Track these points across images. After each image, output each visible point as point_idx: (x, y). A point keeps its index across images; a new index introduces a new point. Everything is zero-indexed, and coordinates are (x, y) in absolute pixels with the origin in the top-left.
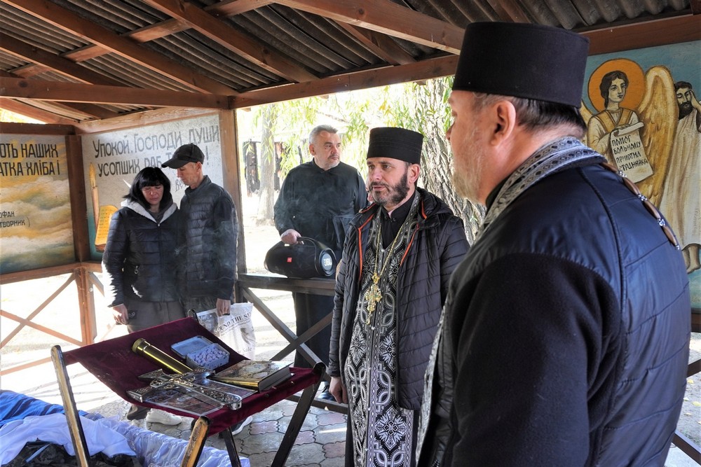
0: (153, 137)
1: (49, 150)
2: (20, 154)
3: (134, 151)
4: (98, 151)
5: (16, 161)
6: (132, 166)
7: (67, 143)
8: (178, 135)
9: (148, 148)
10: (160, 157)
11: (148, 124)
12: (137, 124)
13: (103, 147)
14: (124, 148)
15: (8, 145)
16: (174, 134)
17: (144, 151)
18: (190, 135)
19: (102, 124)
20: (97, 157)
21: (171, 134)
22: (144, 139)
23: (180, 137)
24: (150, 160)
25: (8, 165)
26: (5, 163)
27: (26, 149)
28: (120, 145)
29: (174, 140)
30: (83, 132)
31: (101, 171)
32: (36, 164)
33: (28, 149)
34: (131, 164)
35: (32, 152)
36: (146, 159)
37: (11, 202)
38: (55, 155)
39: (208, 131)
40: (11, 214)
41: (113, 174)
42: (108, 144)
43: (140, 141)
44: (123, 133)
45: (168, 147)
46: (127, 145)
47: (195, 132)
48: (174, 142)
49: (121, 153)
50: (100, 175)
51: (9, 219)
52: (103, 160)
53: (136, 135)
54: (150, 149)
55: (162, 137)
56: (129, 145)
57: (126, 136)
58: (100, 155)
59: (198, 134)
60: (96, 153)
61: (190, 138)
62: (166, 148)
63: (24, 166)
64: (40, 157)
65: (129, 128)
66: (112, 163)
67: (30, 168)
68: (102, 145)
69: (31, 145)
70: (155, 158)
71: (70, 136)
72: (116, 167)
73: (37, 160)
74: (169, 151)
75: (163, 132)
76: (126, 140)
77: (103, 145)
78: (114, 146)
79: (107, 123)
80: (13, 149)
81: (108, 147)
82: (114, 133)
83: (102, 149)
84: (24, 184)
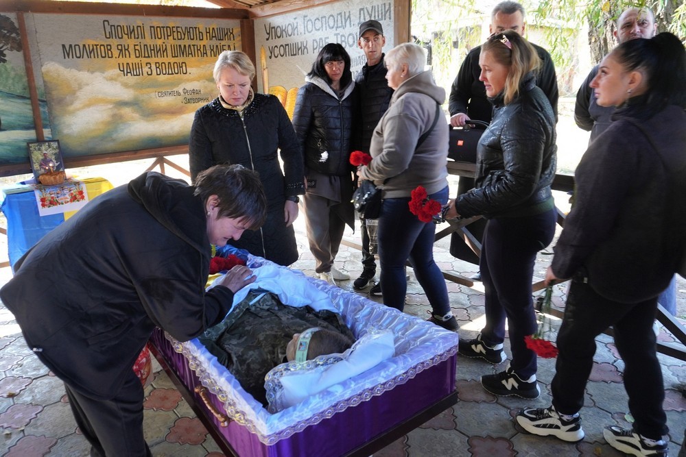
0: (322, 18)
1: (227, 33)
2: (205, 37)
3: (303, 32)
4: (269, 34)
5: (202, 43)
6: (301, 48)
7: (242, 27)
8: (347, 15)
9: (316, 30)
10: (328, 38)
11: (318, 5)
12: (307, 5)
13: (273, 30)
14: (293, 29)
15: (196, 28)
16: (343, 14)
17: (313, 32)
18: (360, 14)
19: (274, 7)
20: (267, 39)
21: (341, 13)
22: (313, 20)
23: (349, 17)
24: (318, 41)
25: (196, 47)
26: (194, 45)
27: (209, 32)
28: (290, 28)
29: (343, 20)
30: (255, 16)
31: (271, 53)
32: (217, 46)
33: (211, 32)
34: (300, 46)
35: (214, 35)
36: (314, 40)
37: (199, 81)
38: (232, 38)
39: (380, 9)
40: (198, 92)
41: (282, 56)
42: (278, 27)
43: (310, 23)
44: (293, 15)
45: (337, 27)
46: (296, 27)
47: (365, 11)
48: (344, 22)
49: (290, 36)
50: (270, 57)
51: (198, 96)
52: (272, 42)
53: (305, 16)
54: (319, 30)
55: (331, 18)
56: (299, 27)
57: (295, 19)
58: (271, 38)
59: (368, 13)
60: (267, 36)
61: (360, 17)
62: (334, 29)
63: (208, 48)
64: (220, 40)
65: (299, 9)
66: (282, 46)
67: (213, 50)
68: (272, 28)
69: (213, 29)
70: (323, 39)
71: (245, 20)
72: (285, 49)
73: (218, 43)
74: (338, 32)
75: (332, 13)
76: (295, 22)
77: (274, 28)
78: (284, 28)
79: (279, 6)
80: (199, 32)
81: (279, 29)
82: (284, 15)
83: (272, 32)
84: (208, 65)
